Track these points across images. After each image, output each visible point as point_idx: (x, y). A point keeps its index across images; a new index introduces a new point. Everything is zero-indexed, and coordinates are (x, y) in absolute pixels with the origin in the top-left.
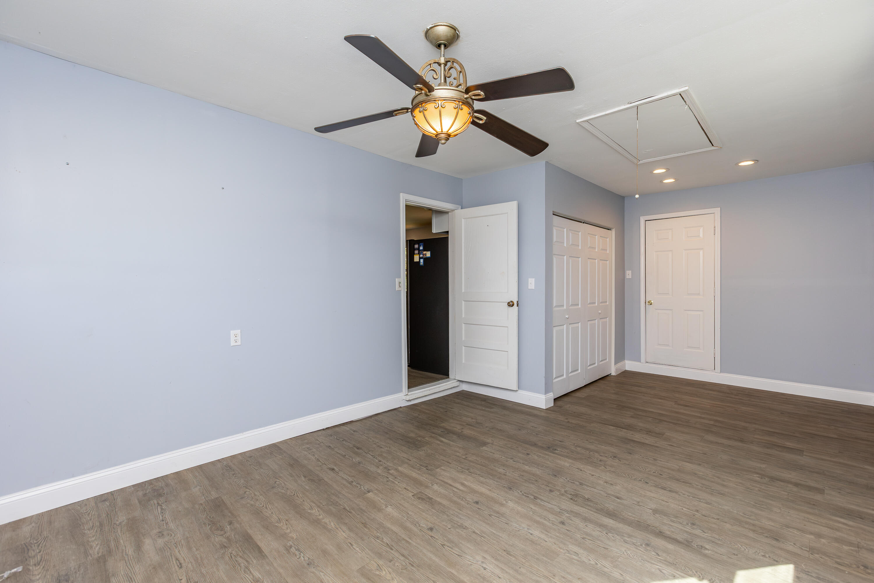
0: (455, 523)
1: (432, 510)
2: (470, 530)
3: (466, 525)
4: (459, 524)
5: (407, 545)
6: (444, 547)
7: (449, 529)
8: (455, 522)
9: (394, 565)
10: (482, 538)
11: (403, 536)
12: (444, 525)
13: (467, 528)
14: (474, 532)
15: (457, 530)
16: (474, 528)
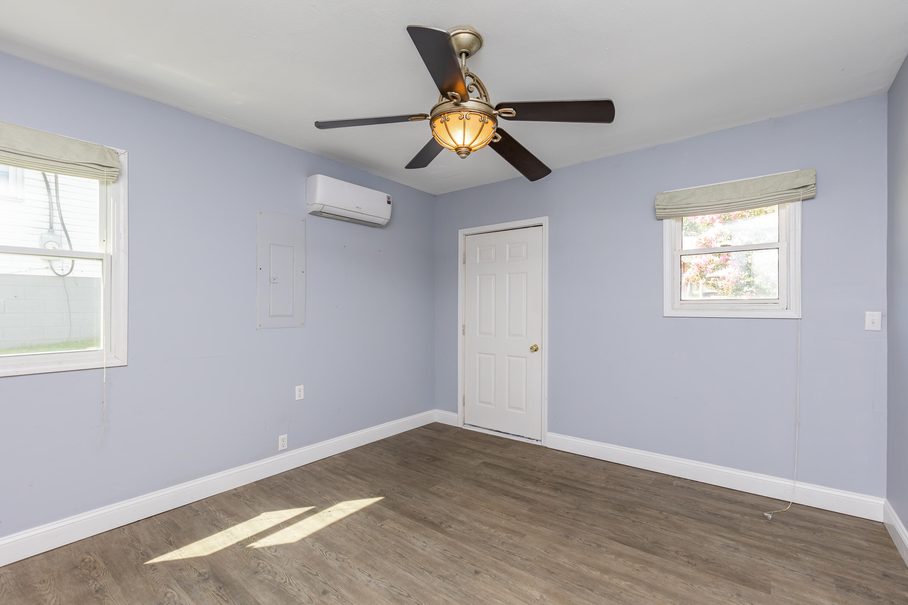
0: (452, 581)
1: (482, 598)
2: (435, 575)
3: (439, 580)
4: (447, 581)
5: (495, 556)
6: (460, 556)
7: (457, 575)
8: (452, 583)
9: (499, 540)
10: (423, 567)
11: (503, 563)
12: (463, 578)
13: (438, 577)
14: (430, 573)
15: (448, 573)
16: (431, 577)
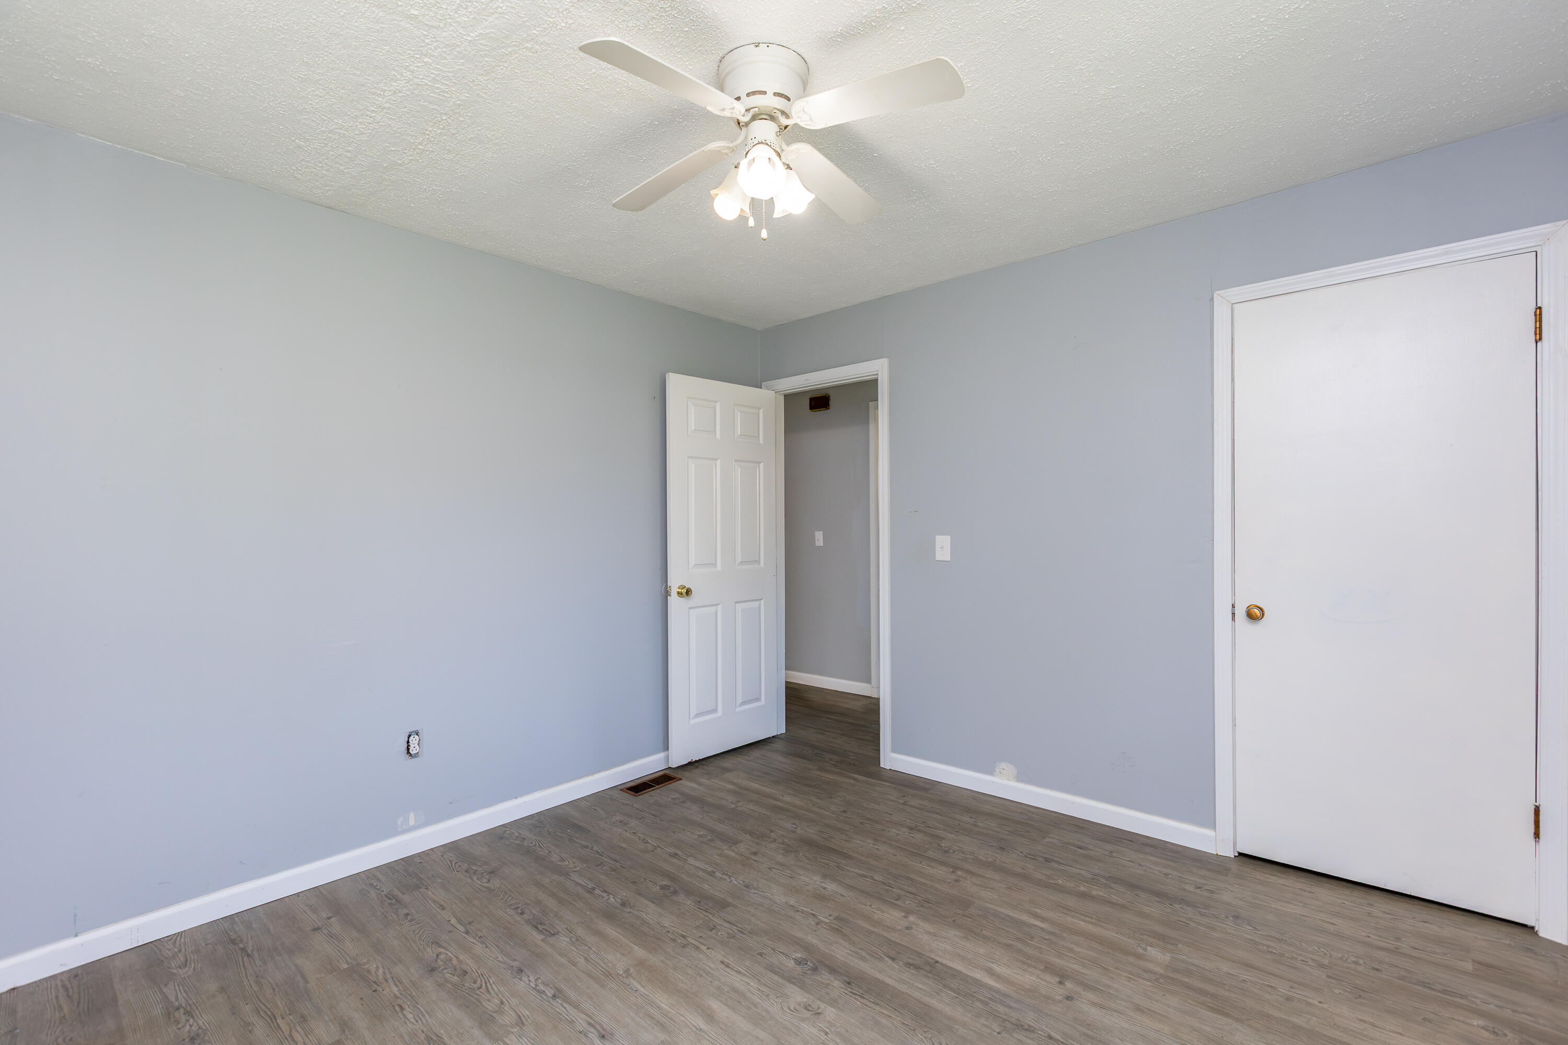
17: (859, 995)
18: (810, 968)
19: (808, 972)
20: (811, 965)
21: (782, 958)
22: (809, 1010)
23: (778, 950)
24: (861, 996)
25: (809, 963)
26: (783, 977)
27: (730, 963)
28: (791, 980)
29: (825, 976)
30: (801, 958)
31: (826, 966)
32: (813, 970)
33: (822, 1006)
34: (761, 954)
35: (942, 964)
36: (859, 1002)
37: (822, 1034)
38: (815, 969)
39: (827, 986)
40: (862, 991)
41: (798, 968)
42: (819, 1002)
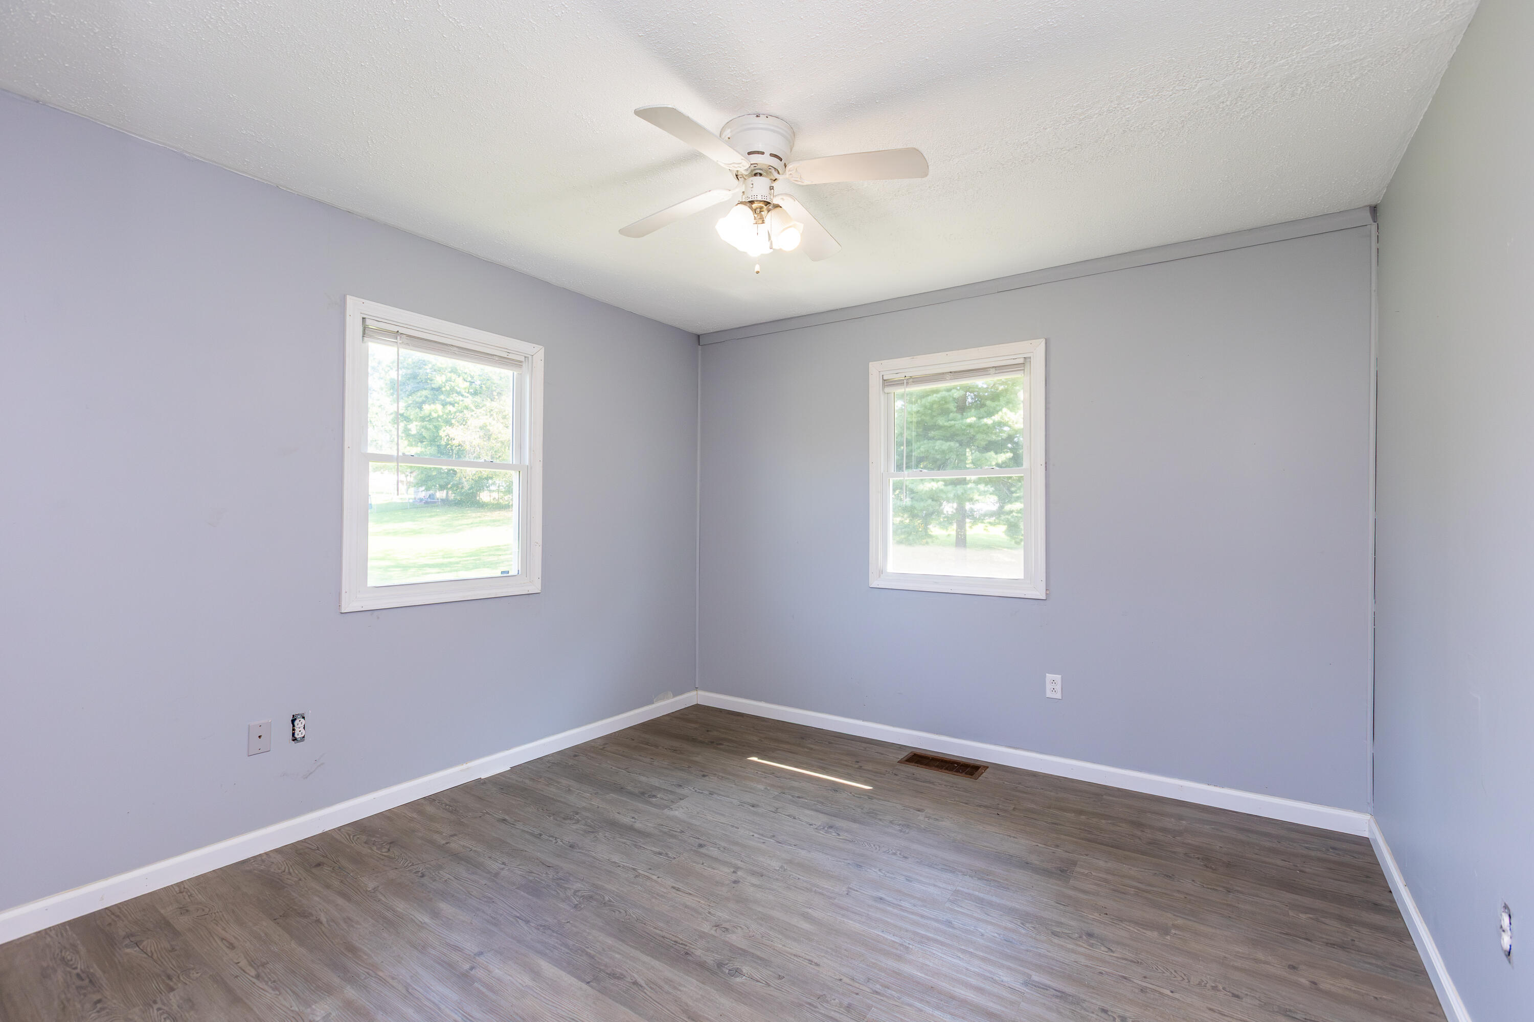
17: (679, 943)
18: (726, 966)
19: (727, 962)
20: (724, 970)
21: (757, 976)
22: (724, 928)
23: (763, 985)
24: (677, 943)
25: (727, 971)
26: (753, 955)
27: (810, 965)
28: (744, 953)
29: (710, 959)
30: (737, 977)
31: (708, 970)
32: (722, 963)
33: (713, 932)
34: (780, 978)
35: (583, 980)
36: (680, 938)
37: (712, 912)
38: (720, 965)
39: (708, 950)
40: (676, 947)
41: (737, 965)
42: (716, 935)
